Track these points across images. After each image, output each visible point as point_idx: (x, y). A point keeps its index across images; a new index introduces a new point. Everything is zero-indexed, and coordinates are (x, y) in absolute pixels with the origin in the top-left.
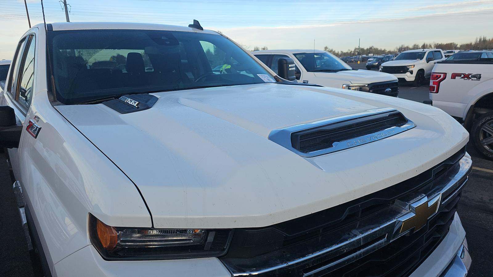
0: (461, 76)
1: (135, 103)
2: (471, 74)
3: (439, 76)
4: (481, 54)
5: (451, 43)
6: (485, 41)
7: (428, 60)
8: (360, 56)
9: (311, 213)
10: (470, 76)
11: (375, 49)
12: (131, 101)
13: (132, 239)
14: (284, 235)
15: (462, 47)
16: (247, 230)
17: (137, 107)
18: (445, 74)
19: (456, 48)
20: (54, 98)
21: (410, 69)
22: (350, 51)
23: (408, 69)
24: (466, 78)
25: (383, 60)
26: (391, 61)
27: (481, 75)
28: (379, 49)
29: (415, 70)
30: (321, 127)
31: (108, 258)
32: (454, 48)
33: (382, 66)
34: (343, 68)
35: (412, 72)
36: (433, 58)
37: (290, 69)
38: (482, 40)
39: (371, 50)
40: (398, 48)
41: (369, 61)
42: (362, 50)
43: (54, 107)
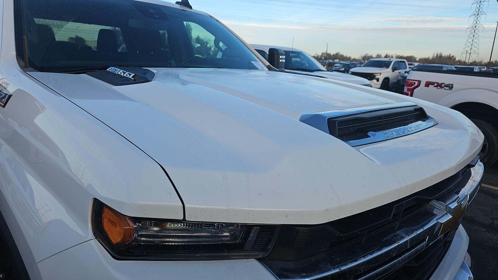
0: (434, 85)
1: (130, 75)
2: (444, 84)
3: (413, 84)
4: (442, 67)
5: (411, 56)
6: (441, 56)
7: (394, 69)
8: (327, 61)
9: (366, 210)
10: (443, 85)
11: (341, 55)
12: (124, 73)
13: (151, 233)
14: (337, 235)
15: (421, 60)
16: (298, 227)
17: (133, 79)
18: (419, 82)
19: (415, 61)
20: (25, 64)
21: (377, 77)
22: (318, 55)
23: (375, 76)
24: (439, 87)
25: (349, 66)
26: (359, 68)
27: (453, 85)
28: (345, 56)
29: (381, 78)
30: (354, 114)
31: (119, 257)
32: (413, 60)
33: (351, 72)
34: (319, 69)
35: (378, 80)
36: (398, 68)
37: (280, 61)
38: (439, 55)
39: (337, 56)
40: (363, 56)
41: (335, 66)
42: (329, 55)
43: (26, 73)
